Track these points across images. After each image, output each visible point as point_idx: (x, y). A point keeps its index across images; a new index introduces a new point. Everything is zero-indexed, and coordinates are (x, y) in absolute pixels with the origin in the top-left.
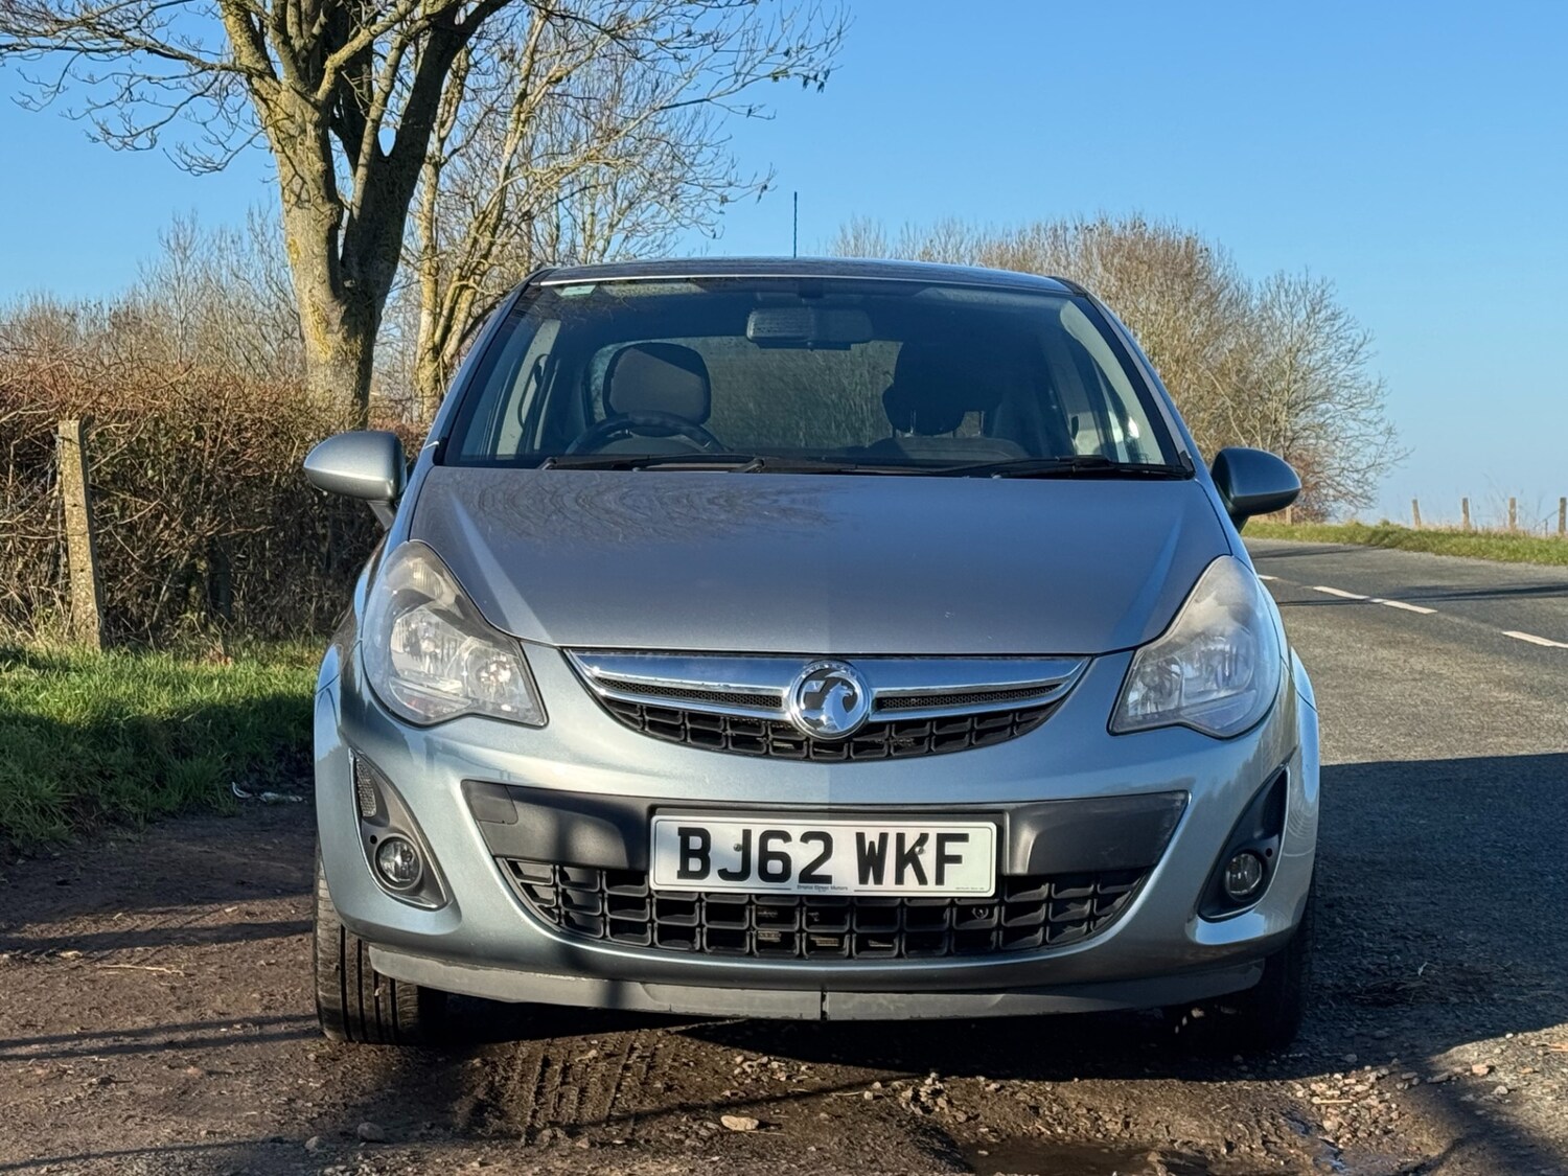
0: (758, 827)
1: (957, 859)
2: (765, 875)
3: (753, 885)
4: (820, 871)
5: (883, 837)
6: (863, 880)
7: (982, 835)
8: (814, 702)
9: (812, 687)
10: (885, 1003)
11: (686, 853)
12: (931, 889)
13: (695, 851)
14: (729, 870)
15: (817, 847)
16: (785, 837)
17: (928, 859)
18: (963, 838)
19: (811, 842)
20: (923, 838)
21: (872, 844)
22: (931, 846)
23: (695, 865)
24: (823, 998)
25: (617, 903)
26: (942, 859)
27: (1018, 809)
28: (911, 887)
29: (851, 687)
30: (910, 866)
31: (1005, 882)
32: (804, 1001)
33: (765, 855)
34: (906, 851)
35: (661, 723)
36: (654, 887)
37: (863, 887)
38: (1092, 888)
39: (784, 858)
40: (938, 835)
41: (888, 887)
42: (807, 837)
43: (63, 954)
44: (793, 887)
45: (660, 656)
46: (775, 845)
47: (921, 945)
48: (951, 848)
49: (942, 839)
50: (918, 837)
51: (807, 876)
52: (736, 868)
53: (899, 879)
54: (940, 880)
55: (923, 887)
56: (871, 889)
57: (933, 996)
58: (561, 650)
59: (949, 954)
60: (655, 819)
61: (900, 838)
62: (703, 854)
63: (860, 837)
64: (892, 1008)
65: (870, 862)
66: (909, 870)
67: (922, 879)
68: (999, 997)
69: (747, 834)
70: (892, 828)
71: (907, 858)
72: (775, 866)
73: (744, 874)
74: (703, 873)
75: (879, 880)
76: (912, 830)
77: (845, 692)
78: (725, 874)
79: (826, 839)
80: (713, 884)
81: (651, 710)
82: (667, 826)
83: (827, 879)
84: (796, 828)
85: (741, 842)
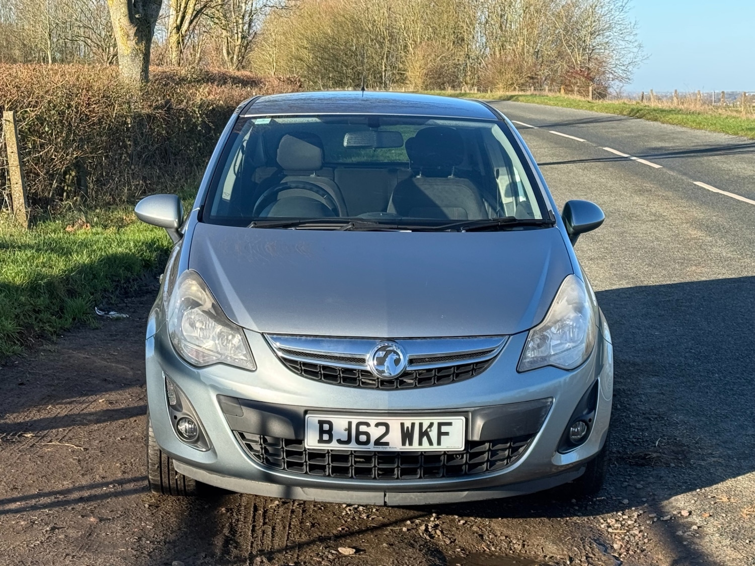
0: (355, 420)
1: (447, 434)
2: (358, 442)
3: (353, 447)
4: (383, 440)
5: (413, 425)
6: (404, 444)
7: (458, 423)
8: (381, 361)
9: (379, 354)
10: (413, 497)
11: (322, 432)
12: (435, 448)
13: (325, 431)
14: (342, 440)
15: (382, 429)
16: (368, 425)
17: (434, 434)
18: (450, 424)
19: (380, 427)
20: (431, 425)
21: (408, 428)
22: (435, 428)
23: (326, 437)
24: (385, 495)
25: (289, 454)
26: (440, 434)
27: (475, 410)
28: (426, 447)
29: (398, 354)
30: (425, 437)
31: (469, 444)
32: (376, 497)
33: (358, 433)
34: (423, 431)
35: (309, 371)
36: (307, 447)
37: (404, 447)
38: (509, 444)
39: (367, 434)
40: (439, 423)
41: (415, 447)
42: (377, 425)
43: (26, 435)
44: (371, 447)
45: (309, 338)
46: (363, 428)
47: (430, 473)
48: (444, 429)
49: (440, 425)
50: (429, 424)
51: (378, 442)
52: (345, 438)
53: (420, 443)
54: (439, 443)
55: (431, 447)
56: (407, 448)
57: (435, 493)
58: (262, 334)
59: (443, 476)
60: (307, 416)
61: (421, 425)
62: (330, 432)
63: (402, 425)
64: (417, 499)
65: (407, 436)
66: (425, 439)
67: (431, 443)
68: (466, 493)
69: (350, 423)
70: (417, 420)
71: (423, 434)
72: (363, 438)
73: (348, 442)
74: (330, 441)
75: (411, 444)
76: (426, 421)
77: (395, 357)
78: (339, 441)
79: (387, 426)
80: (334, 446)
81: (305, 364)
82: (312, 420)
83: (387, 444)
84: (373, 421)
85: (347, 427)
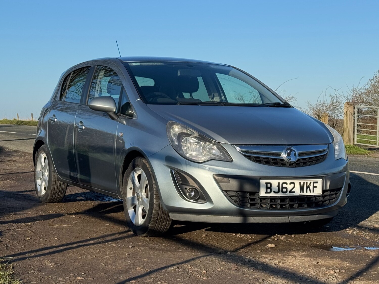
0: (281, 181)
1: (316, 187)
2: (283, 192)
3: (280, 194)
5: (304, 183)
6: (301, 192)
7: (320, 181)
8: (289, 155)
9: (288, 151)
10: (300, 218)
11: (267, 188)
12: (312, 194)
13: (269, 188)
14: (276, 191)
16: (286, 183)
17: (311, 187)
18: (317, 182)
19: (291, 185)
21: (302, 184)
22: (312, 184)
23: (269, 190)
24: (289, 217)
25: (251, 199)
26: (314, 187)
27: (326, 176)
28: (309, 193)
29: (295, 151)
31: (324, 191)
32: (285, 219)
33: (283, 188)
34: (308, 186)
35: (257, 160)
36: (260, 195)
37: (301, 194)
38: (335, 192)
39: (286, 188)
41: (305, 194)
42: (291, 183)
44: (288, 194)
46: (284, 185)
47: (309, 206)
48: (315, 185)
49: (314, 183)
50: (310, 183)
51: (291, 192)
52: (277, 191)
53: (307, 192)
54: (313, 192)
55: (311, 193)
56: (302, 194)
57: (307, 216)
58: (231, 144)
59: (314, 207)
60: (260, 181)
61: (307, 183)
63: (300, 183)
64: (301, 219)
65: (302, 188)
66: (308, 190)
68: (317, 216)
69: (279, 183)
70: (305, 181)
71: (308, 187)
72: (285, 190)
74: (270, 192)
75: (303, 192)
76: (309, 181)
77: (294, 153)
78: (275, 192)
79: (294, 183)
80: (272, 194)
81: (255, 157)
82: (263, 182)
83: (294, 192)
84: (288, 181)
85: (278, 185)
